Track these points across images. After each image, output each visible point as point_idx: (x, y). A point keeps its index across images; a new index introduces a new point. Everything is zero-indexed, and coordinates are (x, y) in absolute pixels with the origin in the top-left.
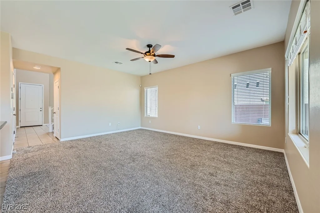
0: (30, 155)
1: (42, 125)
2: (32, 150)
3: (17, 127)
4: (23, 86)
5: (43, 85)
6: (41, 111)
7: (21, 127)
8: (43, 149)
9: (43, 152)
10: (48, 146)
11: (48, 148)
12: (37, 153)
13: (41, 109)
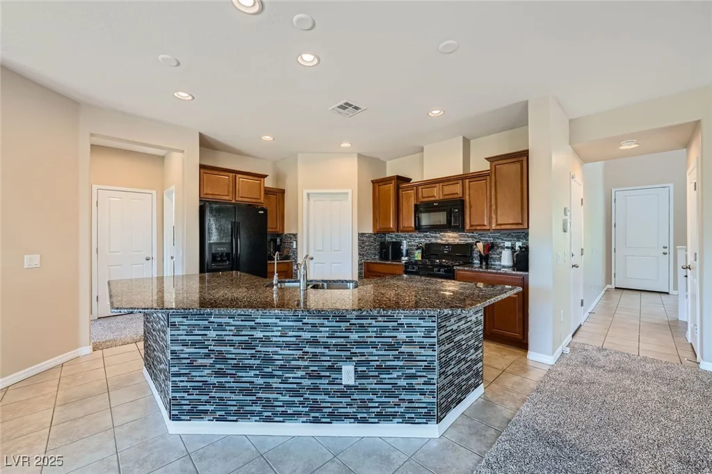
0: (590, 373)
1: (668, 293)
2: (602, 363)
3: (609, 286)
4: (620, 196)
5: (671, 185)
6: (665, 254)
7: (616, 288)
8: (629, 371)
9: (624, 382)
10: (649, 368)
11: (645, 374)
12: (608, 378)
13: (666, 250)
